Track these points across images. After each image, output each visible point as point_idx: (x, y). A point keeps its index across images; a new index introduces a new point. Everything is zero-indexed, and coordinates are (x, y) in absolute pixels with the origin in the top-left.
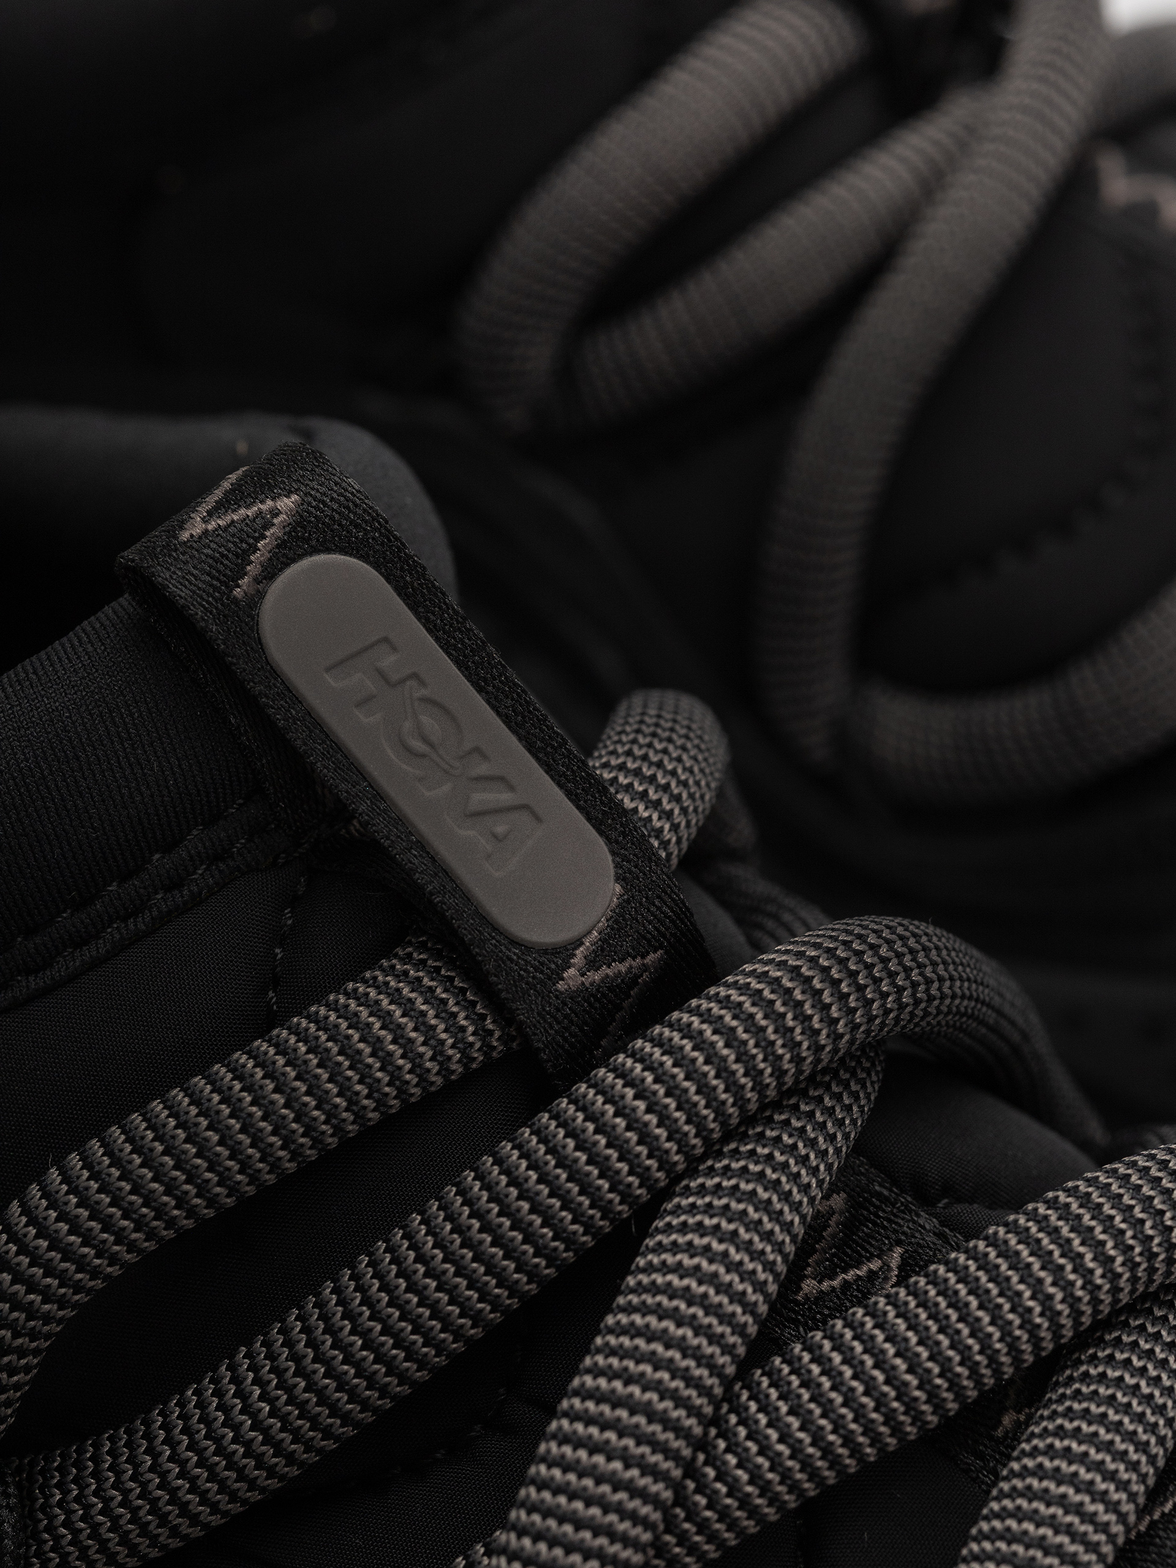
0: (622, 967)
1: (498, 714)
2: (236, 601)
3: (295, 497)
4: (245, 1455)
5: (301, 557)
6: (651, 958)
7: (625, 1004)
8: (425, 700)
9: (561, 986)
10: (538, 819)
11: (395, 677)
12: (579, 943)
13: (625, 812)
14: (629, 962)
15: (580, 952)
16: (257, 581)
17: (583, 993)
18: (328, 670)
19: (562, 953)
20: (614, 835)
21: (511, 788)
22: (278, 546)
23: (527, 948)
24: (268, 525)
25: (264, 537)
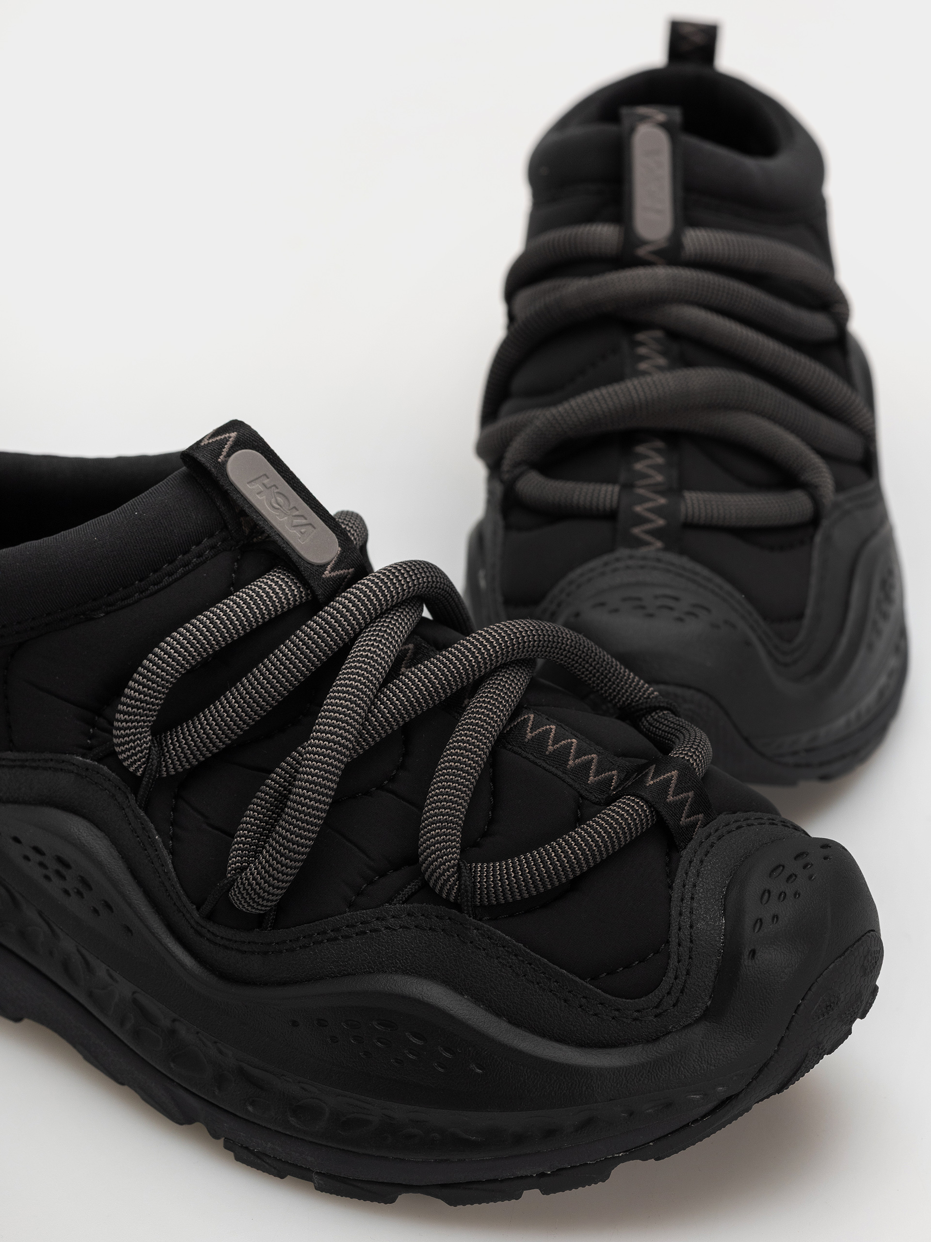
0: (342, 572)
1: (301, 497)
2: (219, 463)
3: (235, 433)
4: (231, 721)
5: (237, 451)
6: (351, 570)
7: (343, 584)
8: (278, 493)
9: (324, 576)
10: (314, 528)
11: (268, 486)
12: (328, 564)
13: (342, 529)
14: (344, 570)
15: (329, 567)
16: (225, 457)
17: (330, 578)
18: (248, 483)
19: (323, 567)
20: (337, 533)
21: (306, 519)
22: (231, 447)
23: (312, 565)
24: (228, 441)
25: (226, 444)
